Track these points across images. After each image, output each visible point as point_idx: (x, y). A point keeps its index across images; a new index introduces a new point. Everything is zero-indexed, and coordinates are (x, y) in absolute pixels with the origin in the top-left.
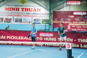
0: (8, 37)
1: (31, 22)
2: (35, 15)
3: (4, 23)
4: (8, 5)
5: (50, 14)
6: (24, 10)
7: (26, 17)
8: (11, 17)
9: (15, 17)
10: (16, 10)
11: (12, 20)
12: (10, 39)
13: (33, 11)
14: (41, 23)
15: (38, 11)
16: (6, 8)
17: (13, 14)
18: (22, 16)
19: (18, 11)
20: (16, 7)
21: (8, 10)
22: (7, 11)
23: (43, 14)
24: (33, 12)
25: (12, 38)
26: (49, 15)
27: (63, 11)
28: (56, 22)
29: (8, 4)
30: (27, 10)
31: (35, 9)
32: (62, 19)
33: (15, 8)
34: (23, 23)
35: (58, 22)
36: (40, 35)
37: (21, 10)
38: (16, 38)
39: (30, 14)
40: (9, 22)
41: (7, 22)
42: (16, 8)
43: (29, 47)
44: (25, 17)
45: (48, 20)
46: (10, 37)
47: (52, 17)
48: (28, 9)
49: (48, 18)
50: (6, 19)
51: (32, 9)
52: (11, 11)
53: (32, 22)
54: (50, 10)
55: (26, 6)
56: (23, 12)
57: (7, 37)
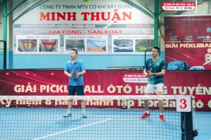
0: (43, 87)
1: (107, 48)
2: (118, 30)
3: (38, 52)
4: (48, 7)
5: (158, 25)
6: (89, 17)
7: (95, 36)
8: (57, 37)
9: (66, 37)
10: (69, 19)
11: (59, 43)
12: (48, 91)
13: (113, 19)
14: (134, 50)
15: (126, 18)
16: (42, 14)
17: (61, 30)
18: (85, 34)
19: (74, 19)
20: (67, 11)
21: (48, 19)
22: (45, 22)
23: (137, 26)
24: (113, 22)
25: (54, 89)
26: (153, 29)
27: (192, 17)
28: (174, 46)
29: (47, 4)
30: (95, 18)
31: (116, 14)
32: (189, 38)
33: (65, 13)
34: (86, 52)
35: (179, 46)
36: (125, 79)
37: (80, 17)
38: (63, 89)
39: (105, 28)
40: (51, 50)
41: (46, 50)
42: (69, 14)
43: (97, 112)
44: (92, 35)
45: (152, 40)
46: (48, 86)
47: (163, 32)
48: (98, 14)
49: (152, 37)
50: (43, 43)
51: (109, 13)
52: (56, 22)
53: (110, 47)
54: (156, 15)
55: (94, 6)
56: (85, 22)
57: (41, 86)
